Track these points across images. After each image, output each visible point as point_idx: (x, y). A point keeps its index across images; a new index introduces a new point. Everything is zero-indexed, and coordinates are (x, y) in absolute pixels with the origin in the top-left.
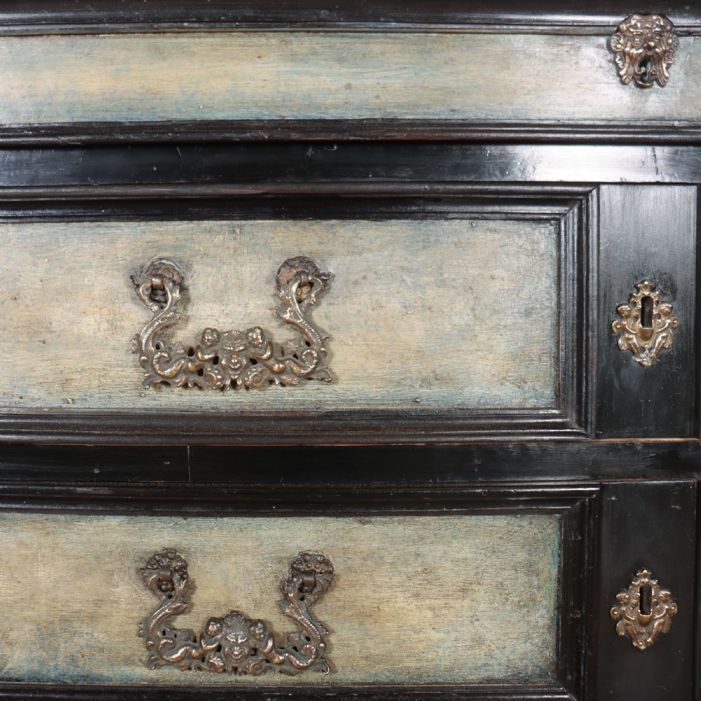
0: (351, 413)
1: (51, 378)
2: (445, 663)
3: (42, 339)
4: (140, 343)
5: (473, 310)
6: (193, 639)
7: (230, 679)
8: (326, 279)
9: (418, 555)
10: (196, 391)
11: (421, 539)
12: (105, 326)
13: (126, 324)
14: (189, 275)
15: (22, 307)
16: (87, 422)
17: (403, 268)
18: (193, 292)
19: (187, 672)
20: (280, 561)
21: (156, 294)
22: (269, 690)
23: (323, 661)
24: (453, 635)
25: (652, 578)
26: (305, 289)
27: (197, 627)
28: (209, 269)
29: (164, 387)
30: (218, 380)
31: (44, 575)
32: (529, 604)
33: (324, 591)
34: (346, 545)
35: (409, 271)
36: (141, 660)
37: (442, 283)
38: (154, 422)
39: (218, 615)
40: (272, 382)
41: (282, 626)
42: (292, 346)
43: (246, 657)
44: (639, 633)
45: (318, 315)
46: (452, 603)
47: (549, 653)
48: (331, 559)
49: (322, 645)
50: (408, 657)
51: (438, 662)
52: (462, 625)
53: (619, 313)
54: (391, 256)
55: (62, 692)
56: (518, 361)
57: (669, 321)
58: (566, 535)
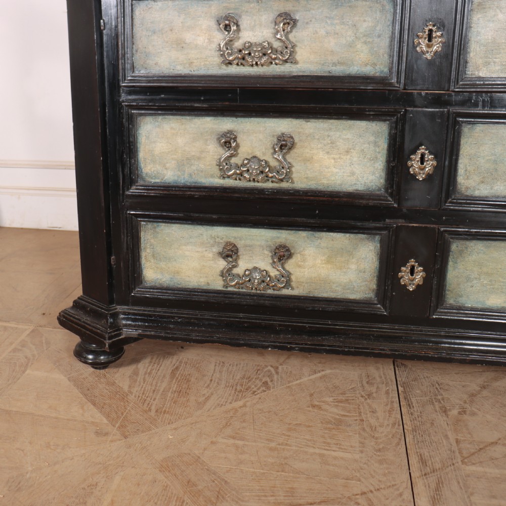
0: (303, 76)
1: (185, 62)
2: (339, 182)
3: (182, 46)
4: (220, 47)
5: (355, 34)
6: (238, 167)
7: (252, 184)
8: (295, 22)
9: (329, 136)
10: (242, 67)
11: (330, 129)
12: (207, 41)
13: (215, 40)
14: (240, 20)
15: (174, 34)
16: (198, 79)
17: (326, 17)
18: (242, 27)
19: (235, 181)
20: (273, 136)
21: (227, 27)
22: (267, 189)
23: (288, 177)
24: (343, 170)
25: (426, 150)
26: (286, 26)
27: (240, 163)
28: (248, 18)
29: (230, 66)
30: (250, 62)
31: (180, 141)
32: (375, 159)
33: (290, 149)
34: (300, 130)
35: (329, 18)
36: (217, 176)
37: (343, 23)
38: (225, 79)
39: (248, 158)
40: (272, 63)
41: (273, 163)
42: (280, 49)
43: (258, 174)
44: (420, 173)
45: (291, 36)
46: (342, 157)
47: (382, 181)
48: (293, 136)
49: (288, 170)
50: (324, 178)
51: (335, 181)
52: (346, 166)
53: (418, 36)
54: (322, 12)
55: (186, 188)
56: (373, 56)
57: (440, 40)
58: (391, 130)
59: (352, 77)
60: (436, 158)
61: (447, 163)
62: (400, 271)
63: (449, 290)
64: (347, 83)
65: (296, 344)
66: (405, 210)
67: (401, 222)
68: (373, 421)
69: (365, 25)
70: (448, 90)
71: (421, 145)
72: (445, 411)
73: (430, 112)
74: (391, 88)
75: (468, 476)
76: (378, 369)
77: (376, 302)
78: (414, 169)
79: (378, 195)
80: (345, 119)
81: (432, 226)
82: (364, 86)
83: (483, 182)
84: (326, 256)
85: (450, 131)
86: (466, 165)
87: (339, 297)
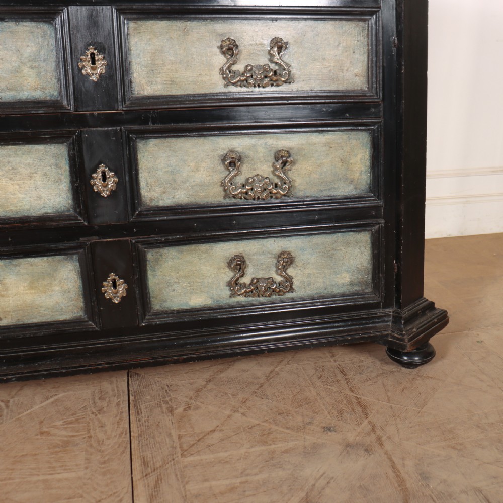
2: (27, 207)
5: (20, 59)
9: (9, 162)
11: (9, 155)
24: (28, 196)
25: (106, 167)
32: (59, 181)
37: (6, 49)
44: (103, 190)
46: (26, 182)
47: (70, 201)
50: (11, 205)
51: (23, 207)
52: (32, 191)
53: (81, 60)
56: (42, 80)
57: (103, 62)
58: (69, 151)
59: (22, 102)
60: (116, 174)
61: (127, 178)
62: (103, 286)
63: (153, 298)
64: (18, 108)
65: (12, 374)
66: (96, 227)
67: (95, 239)
68: (101, 436)
69: (28, 50)
70: (118, 110)
71: (100, 164)
72: (171, 411)
73: (104, 131)
74: (62, 111)
75: (186, 467)
76: (111, 383)
77: (86, 320)
78: (98, 187)
79: (68, 216)
80: (22, 144)
81: (125, 239)
82: (35, 111)
83: (164, 193)
84: (28, 282)
85: (125, 148)
86: (146, 178)
87: (49, 320)
